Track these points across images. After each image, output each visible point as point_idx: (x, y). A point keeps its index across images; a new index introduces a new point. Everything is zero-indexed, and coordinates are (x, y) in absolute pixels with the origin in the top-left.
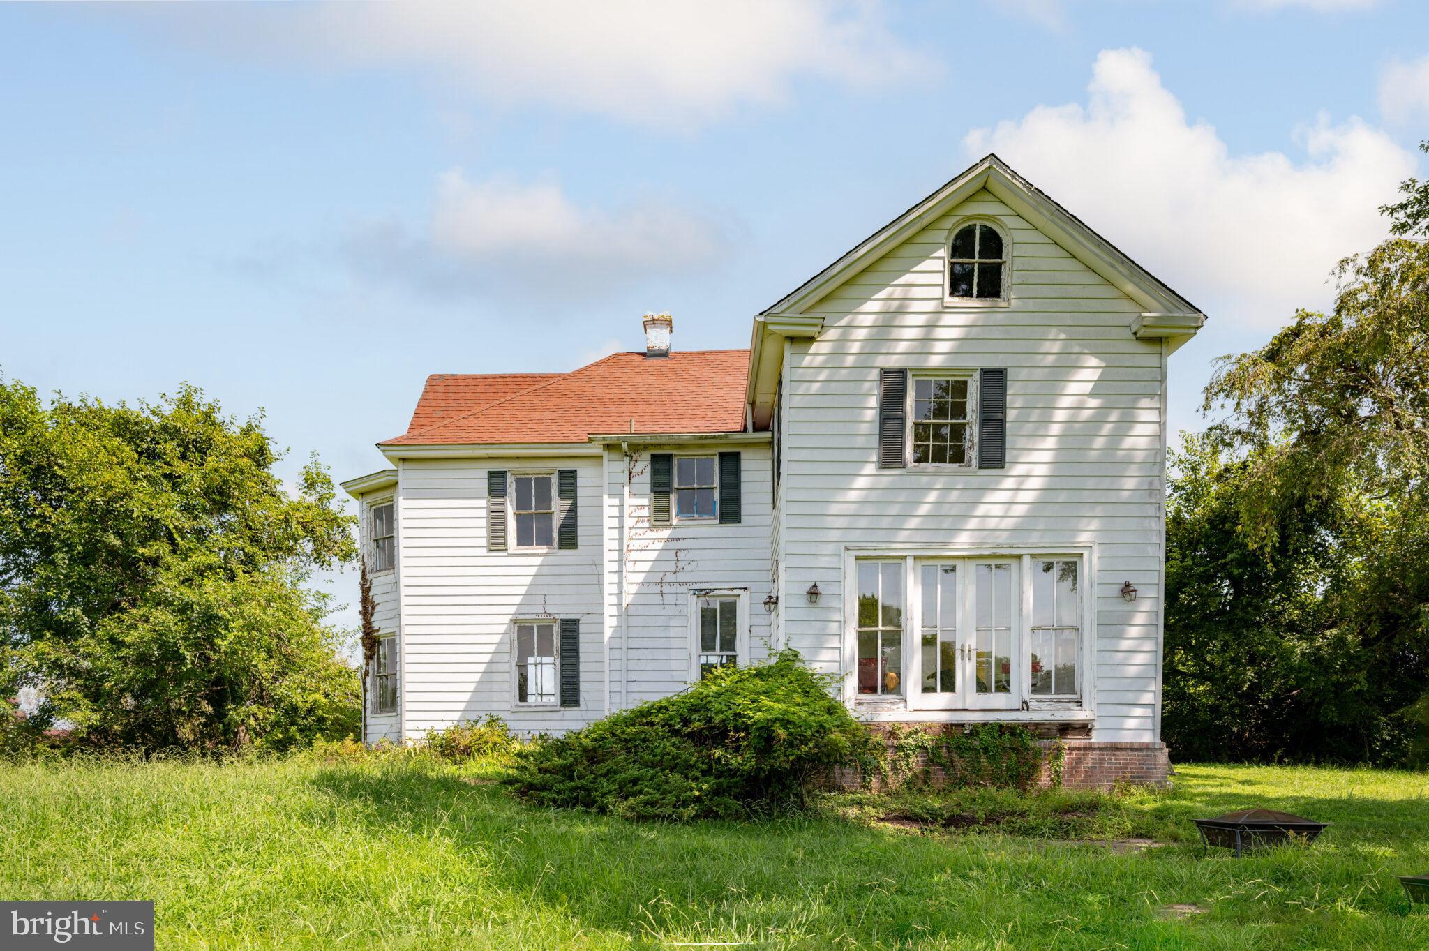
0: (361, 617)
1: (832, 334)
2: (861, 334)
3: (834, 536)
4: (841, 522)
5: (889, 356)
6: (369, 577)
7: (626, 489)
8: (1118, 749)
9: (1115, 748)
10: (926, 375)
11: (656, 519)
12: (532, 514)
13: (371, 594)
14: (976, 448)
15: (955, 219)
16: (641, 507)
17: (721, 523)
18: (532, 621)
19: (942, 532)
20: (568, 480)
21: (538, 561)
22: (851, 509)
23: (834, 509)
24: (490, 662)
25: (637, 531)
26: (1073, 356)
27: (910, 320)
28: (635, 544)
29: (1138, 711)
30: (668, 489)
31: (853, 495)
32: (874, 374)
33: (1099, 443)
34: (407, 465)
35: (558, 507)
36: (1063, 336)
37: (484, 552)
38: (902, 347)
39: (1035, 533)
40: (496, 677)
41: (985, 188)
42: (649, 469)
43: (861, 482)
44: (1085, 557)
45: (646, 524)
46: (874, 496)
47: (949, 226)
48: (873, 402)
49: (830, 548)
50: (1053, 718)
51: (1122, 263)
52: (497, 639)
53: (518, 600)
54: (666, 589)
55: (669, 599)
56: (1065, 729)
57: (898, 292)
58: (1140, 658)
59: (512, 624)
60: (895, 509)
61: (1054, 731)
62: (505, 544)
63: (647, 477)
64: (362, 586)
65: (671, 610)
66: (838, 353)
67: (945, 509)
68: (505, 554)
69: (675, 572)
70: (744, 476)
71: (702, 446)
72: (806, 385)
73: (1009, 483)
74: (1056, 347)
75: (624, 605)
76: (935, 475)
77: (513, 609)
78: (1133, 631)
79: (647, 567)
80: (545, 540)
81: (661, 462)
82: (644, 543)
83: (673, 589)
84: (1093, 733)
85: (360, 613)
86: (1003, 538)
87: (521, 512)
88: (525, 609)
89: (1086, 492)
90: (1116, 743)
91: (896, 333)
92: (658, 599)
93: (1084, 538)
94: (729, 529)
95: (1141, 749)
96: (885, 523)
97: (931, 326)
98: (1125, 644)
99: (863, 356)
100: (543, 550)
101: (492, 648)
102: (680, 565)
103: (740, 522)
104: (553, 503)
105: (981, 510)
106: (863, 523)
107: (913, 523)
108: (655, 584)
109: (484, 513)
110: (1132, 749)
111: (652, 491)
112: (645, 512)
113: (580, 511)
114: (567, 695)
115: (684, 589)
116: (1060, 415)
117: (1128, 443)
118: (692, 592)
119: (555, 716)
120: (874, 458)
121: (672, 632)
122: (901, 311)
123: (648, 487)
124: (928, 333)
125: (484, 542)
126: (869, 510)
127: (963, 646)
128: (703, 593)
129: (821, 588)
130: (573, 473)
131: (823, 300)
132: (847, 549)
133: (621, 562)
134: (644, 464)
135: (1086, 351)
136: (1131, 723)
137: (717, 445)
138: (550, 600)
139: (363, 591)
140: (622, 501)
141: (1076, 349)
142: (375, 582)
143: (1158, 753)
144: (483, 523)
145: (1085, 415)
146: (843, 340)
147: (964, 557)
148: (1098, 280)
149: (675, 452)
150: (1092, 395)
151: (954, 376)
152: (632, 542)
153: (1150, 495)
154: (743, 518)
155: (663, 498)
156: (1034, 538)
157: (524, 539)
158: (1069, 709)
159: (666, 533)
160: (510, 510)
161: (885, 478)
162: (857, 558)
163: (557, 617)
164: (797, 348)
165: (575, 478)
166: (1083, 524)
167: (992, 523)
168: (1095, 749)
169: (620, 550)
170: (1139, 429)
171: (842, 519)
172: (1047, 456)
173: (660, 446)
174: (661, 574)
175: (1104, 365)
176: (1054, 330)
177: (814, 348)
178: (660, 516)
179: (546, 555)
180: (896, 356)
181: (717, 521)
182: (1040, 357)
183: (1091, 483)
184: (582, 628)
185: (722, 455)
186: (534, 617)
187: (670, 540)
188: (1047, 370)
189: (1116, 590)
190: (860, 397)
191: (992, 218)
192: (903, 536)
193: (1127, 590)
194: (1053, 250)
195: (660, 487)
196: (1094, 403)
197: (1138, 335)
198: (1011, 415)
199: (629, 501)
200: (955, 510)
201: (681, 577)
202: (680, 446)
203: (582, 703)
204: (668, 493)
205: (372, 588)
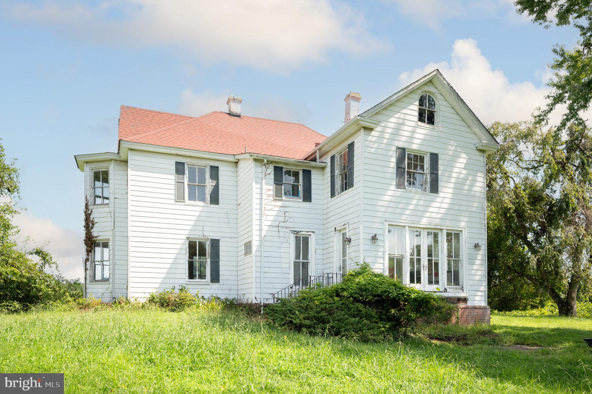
0: (84, 229)
1: (379, 129)
2: (389, 131)
3: (380, 214)
4: (383, 209)
5: (399, 142)
6: (90, 207)
7: (264, 181)
8: (476, 308)
9: (475, 308)
10: (411, 152)
11: (276, 197)
12: (196, 185)
13: (92, 217)
14: (429, 184)
15: (421, 91)
16: (270, 190)
17: (303, 201)
18: (196, 239)
19: (418, 217)
20: (215, 171)
21: (200, 209)
22: (386, 204)
23: (380, 203)
24: (176, 258)
25: (267, 201)
26: (458, 153)
27: (406, 128)
28: (267, 207)
29: (480, 294)
30: (281, 183)
31: (386, 198)
32: (394, 148)
33: (466, 187)
34: (133, 152)
35: (209, 184)
36: (455, 144)
37: (173, 202)
38: (403, 139)
39: (448, 221)
40: (178, 266)
41: (430, 81)
42: (273, 173)
43: (389, 193)
44: (463, 231)
45: (272, 198)
46: (394, 199)
47: (419, 93)
48: (394, 160)
49: (378, 220)
50: (455, 296)
51: (476, 120)
52: (179, 247)
53: (190, 228)
54: (280, 229)
55: (282, 234)
56: (459, 300)
57: (402, 116)
58: (479, 273)
59: (186, 240)
60: (401, 206)
61: (456, 301)
62: (184, 199)
63: (272, 176)
64: (85, 212)
65: (282, 240)
66: (381, 137)
67: (419, 208)
68: (183, 204)
69: (284, 222)
70: (313, 181)
71: (296, 165)
72: (369, 148)
73: (439, 200)
74: (453, 148)
75: (263, 235)
76: (415, 193)
77: (187, 232)
78: (478, 262)
79: (272, 218)
80: (202, 199)
81: (278, 170)
82: (271, 207)
83: (283, 230)
84: (468, 302)
85: (85, 227)
86: (437, 221)
87: (190, 183)
88: (193, 233)
89: (463, 206)
90: (475, 306)
91: (402, 133)
92: (277, 234)
93: (463, 224)
94: (307, 204)
95: (483, 309)
96: (398, 211)
97: (413, 132)
98: (475, 267)
99: (390, 140)
100: (201, 203)
101: (176, 251)
102: (287, 219)
103: (311, 202)
104: (207, 181)
105: (430, 209)
106: (390, 210)
107: (408, 212)
108: (276, 226)
109: (173, 182)
110: (480, 309)
111: (274, 183)
112: (271, 193)
113: (220, 187)
114: (214, 277)
115: (288, 230)
116: (454, 175)
117: (475, 189)
118: (291, 232)
119: (207, 287)
120: (394, 183)
121: (283, 250)
122: (403, 124)
123: (273, 181)
124: (412, 135)
125: (173, 197)
126: (392, 205)
127: (424, 265)
128: (296, 232)
129: (377, 237)
130: (217, 168)
131: (377, 113)
132: (386, 221)
133: (261, 215)
134: (271, 170)
135: (462, 151)
136: (478, 298)
137: (302, 166)
138: (205, 229)
139: (86, 215)
140: (262, 186)
141: (459, 150)
142: (94, 211)
143: (488, 310)
144: (173, 187)
145: (462, 176)
146: (383, 132)
147: (424, 228)
148: (465, 125)
149: (284, 167)
150: (464, 169)
151: (420, 153)
152: (266, 206)
153: (482, 210)
154: (312, 200)
155: (279, 187)
156: (447, 223)
157: (192, 197)
158: (459, 292)
159: (280, 203)
160: (186, 181)
161: (397, 192)
162: (389, 225)
163: (209, 237)
164: (367, 132)
165: (218, 170)
166: (462, 219)
167: (434, 215)
168: (469, 308)
169: (261, 209)
170: (478, 184)
171: (383, 208)
172: (451, 191)
173: (278, 163)
174: (278, 223)
175: (467, 158)
176: (452, 141)
177: (373, 133)
178: (278, 195)
179: (204, 206)
180: (401, 142)
181: (302, 200)
182: (448, 151)
183: (464, 203)
184: (221, 244)
185: (304, 171)
186: (198, 237)
187: (282, 207)
188: (450, 156)
189: (472, 246)
190: (389, 157)
191: (433, 93)
192: (404, 217)
193: (477, 246)
194: (452, 111)
195: (278, 181)
196: (464, 172)
197: (478, 148)
198: (440, 172)
199: (265, 187)
200: (422, 209)
201: (287, 224)
202: (286, 164)
203: (221, 281)
204: (281, 185)
205: (92, 214)
